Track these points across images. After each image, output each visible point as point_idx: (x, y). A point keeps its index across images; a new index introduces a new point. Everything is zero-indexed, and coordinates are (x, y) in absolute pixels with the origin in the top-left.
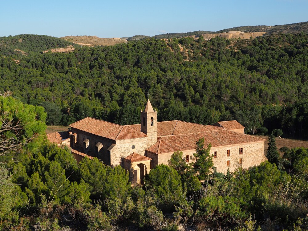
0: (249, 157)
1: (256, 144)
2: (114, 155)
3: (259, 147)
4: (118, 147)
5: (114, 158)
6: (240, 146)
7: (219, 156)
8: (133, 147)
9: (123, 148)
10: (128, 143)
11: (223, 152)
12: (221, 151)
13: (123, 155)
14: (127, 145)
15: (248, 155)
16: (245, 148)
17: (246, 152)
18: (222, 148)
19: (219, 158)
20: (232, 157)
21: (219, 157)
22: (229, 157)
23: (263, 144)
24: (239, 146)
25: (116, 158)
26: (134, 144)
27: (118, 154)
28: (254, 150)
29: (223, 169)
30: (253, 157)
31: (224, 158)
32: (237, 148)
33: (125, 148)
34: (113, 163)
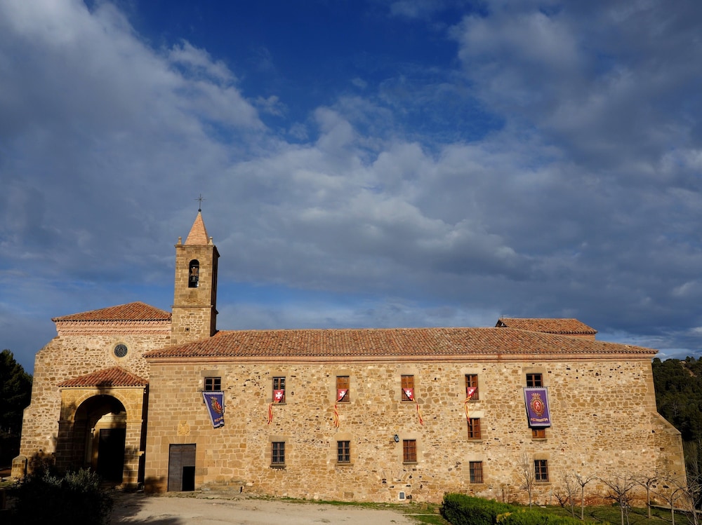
0: (581, 414)
1: (608, 365)
2: (47, 371)
3: (625, 379)
4: (64, 343)
5: (46, 379)
6: (529, 365)
7: (424, 395)
8: (121, 351)
9: (81, 349)
10: (101, 337)
11: (444, 380)
12: (433, 376)
13: (78, 371)
14: (97, 343)
15: (574, 405)
16: (552, 375)
17: (564, 394)
18: (439, 365)
19: (429, 401)
20: (493, 407)
21: (425, 399)
22: (478, 405)
23: (646, 369)
24: (522, 365)
25: (53, 379)
26: (124, 340)
27: (63, 367)
28: (600, 390)
29: (450, 450)
30: (599, 414)
31: (451, 404)
32: (515, 372)
33: (87, 349)
34: (41, 394)
